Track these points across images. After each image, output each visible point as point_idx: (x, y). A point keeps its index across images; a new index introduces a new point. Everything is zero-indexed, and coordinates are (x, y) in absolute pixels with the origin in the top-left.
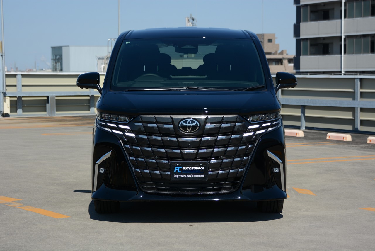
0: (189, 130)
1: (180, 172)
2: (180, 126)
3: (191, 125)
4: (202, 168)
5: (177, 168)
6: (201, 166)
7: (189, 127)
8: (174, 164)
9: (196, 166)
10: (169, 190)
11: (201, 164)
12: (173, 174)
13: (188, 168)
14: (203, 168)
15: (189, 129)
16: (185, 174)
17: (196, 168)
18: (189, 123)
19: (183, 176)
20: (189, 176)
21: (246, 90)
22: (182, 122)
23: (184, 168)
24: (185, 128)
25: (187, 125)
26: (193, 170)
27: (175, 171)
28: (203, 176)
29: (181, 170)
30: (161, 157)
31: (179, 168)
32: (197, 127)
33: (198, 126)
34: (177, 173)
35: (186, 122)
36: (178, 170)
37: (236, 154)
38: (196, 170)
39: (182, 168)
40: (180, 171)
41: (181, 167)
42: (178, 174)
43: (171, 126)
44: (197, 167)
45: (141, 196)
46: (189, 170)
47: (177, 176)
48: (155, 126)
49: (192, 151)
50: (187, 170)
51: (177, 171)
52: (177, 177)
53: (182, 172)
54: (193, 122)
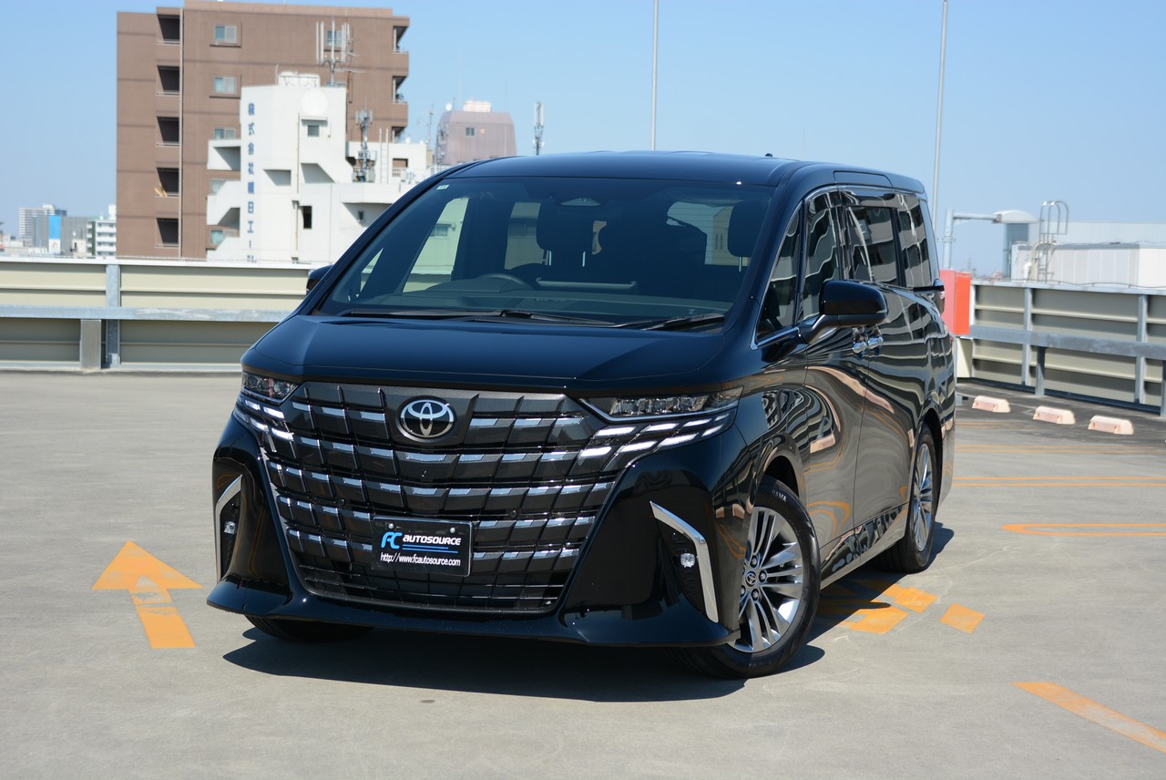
0: (426, 432)
1: (397, 547)
2: (403, 416)
3: (431, 416)
4: (454, 541)
5: (390, 537)
6: (451, 536)
7: (426, 422)
8: (380, 525)
9: (438, 532)
10: (376, 595)
11: (453, 530)
12: (378, 550)
13: (418, 537)
14: (458, 541)
15: (426, 427)
16: (410, 554)
17: (439, 541)
18: (426, 411)
19: (403, 559)
20: (420, 560)
21: (662, 326)
22: (409, 407)
23: (408, 538)
24: (413, 424)
25: (421, 416)
26: (432, 544)
27: (383, 545)
28: (456, 562)
29: (398, 541)
30: (352, 502)
31: (394, 535)
32: (447, 423)
33: (451, 419)
34: (388, 550)
35: (417, 408)
36: (392, 541)
37: (581, 506)
38: (438, 545)
39: (403, 536)
40: (395, 543)
41: (400, 534)
42: (392, 552)
43: (381, 417)
44: (442, 536)
45: (305, 600)
46: (420, 543)
47: (386, 558)
48: (341, 413)
49: (431, 492)
50: (415, 543)
51: (388, 543)
52: (389, 561)
53: (401, 547)
54: (437, 409)
